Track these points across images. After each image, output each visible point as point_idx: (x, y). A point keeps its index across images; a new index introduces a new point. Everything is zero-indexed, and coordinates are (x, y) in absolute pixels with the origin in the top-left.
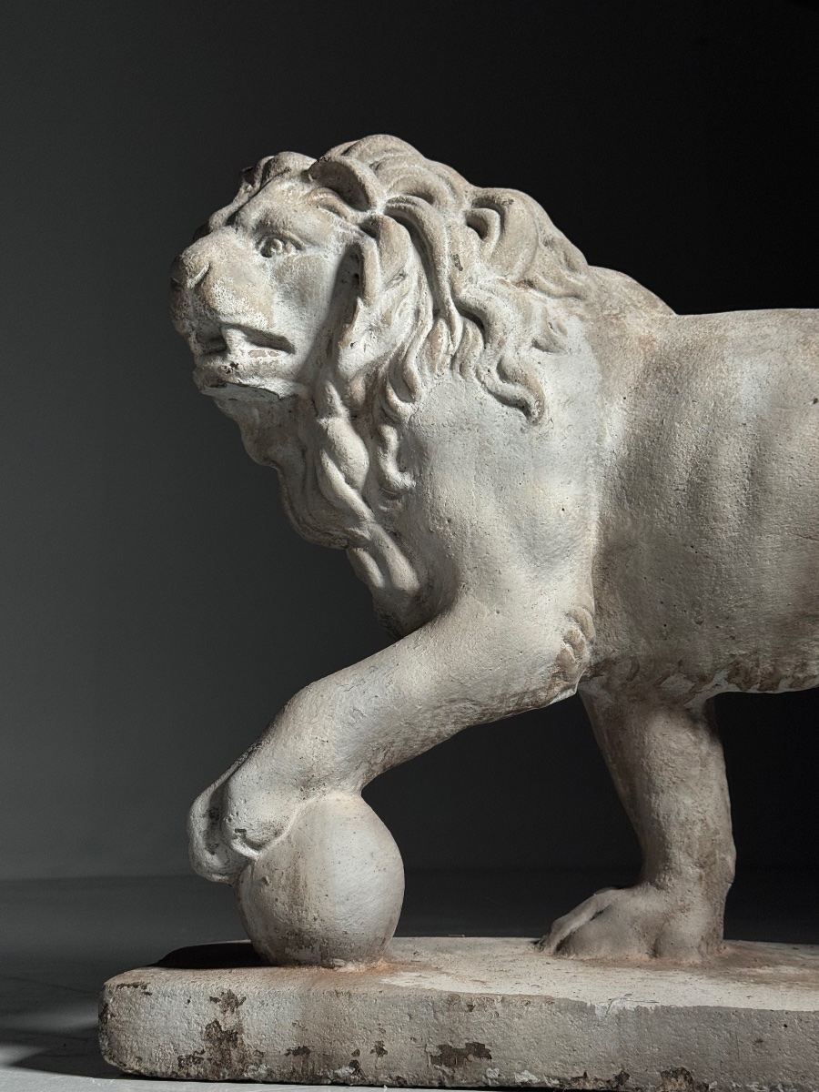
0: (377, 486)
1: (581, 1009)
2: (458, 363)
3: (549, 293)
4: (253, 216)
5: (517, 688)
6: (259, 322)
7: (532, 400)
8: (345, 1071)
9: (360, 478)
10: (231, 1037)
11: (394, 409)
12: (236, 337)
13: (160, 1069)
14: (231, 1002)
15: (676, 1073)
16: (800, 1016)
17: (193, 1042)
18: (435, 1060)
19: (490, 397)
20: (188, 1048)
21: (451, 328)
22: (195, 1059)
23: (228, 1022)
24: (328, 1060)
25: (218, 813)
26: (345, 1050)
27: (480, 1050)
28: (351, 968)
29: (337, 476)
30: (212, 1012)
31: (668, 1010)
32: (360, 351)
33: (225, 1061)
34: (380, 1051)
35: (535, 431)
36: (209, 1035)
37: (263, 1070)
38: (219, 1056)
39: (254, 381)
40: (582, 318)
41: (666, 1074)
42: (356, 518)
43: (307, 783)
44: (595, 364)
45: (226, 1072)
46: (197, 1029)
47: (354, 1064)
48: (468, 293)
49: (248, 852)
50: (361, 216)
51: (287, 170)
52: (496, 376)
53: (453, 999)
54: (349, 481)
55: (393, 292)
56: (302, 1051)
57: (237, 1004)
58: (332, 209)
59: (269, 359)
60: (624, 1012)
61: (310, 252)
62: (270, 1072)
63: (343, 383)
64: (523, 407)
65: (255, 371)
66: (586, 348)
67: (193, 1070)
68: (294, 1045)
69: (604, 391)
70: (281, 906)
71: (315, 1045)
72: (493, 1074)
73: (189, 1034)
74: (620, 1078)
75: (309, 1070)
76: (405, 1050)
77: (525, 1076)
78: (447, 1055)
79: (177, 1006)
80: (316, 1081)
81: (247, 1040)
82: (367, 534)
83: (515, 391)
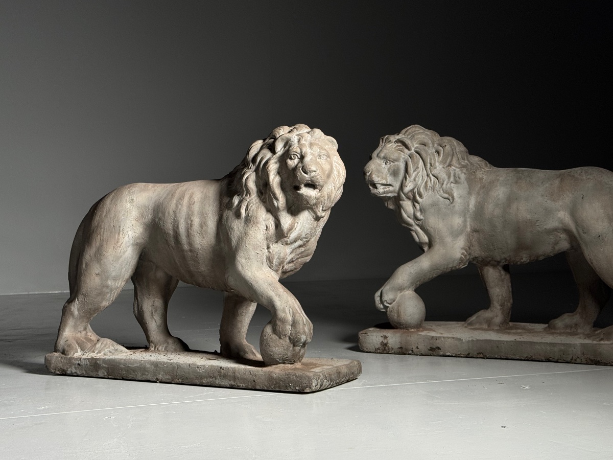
0: (416, 218)
1: (460, 340)
2: (433, 189)
3: (457, 167)
4: (382, 155)
5: (450, 266)
6: (384, 182)
7: (450, 198)
8: (410, 352)
9: (412, 217)
10: (386, 344)
11: (418, 201)
12: (378, 186)
13: (372, 351)
14: (385, 337)
15: (480, 353)
16: (507, 342)
17: (378, 346)
18: (429, 350)
19: (440, 197)
20: (377, 347)
21: (431, 180)
22: (379, 349)
23: (385, 341)
24: (407, 350)
25: (381, 296)
26: (410, 348)
27: (439, 348)
28: (413, 330)
29: (405, 215)
30: (382, 339)
31: (478, 340)
32: (409, 187)
33: (385, 349)
34: (417, 348)
35: (452, 205)
36: (381, 344)
37: (393, 351)
38: (383, 349)
39: (384, 195)
40: (465, 173)
41: (478, 354)
42: (411, 225)
43: (401, 289)
44: (467, 186)
45: (385, 352)
46: (379, 343)
47: (412, 351)
48: (435, 172)
49: (388, 305)
50: (408, 152)
51: (390, 141)
52: (442, 192)
53: (433, 337)
55: (416, 173)
56: (401, 348)
57: (387, 338)
59: (387, 189)
61: (396, 163)
62: (395, 352)
63: (406, 194)
65: (384, 193)
66: (466, 182)
67: (378, 351)
68: (399, 347)
69: (470, 193)
70: (395, 316)
71: (404, 347)
72: (441, 353)
73: (377, 344)
74: (468, 354)
75: (403, 351)
76: (423, 347)
77: (448, 354)
78: (432, 349)
79: (374, 338)
80: (404, 354)
81: (389, 345)
82: (414, 229)
83: (446, 196)
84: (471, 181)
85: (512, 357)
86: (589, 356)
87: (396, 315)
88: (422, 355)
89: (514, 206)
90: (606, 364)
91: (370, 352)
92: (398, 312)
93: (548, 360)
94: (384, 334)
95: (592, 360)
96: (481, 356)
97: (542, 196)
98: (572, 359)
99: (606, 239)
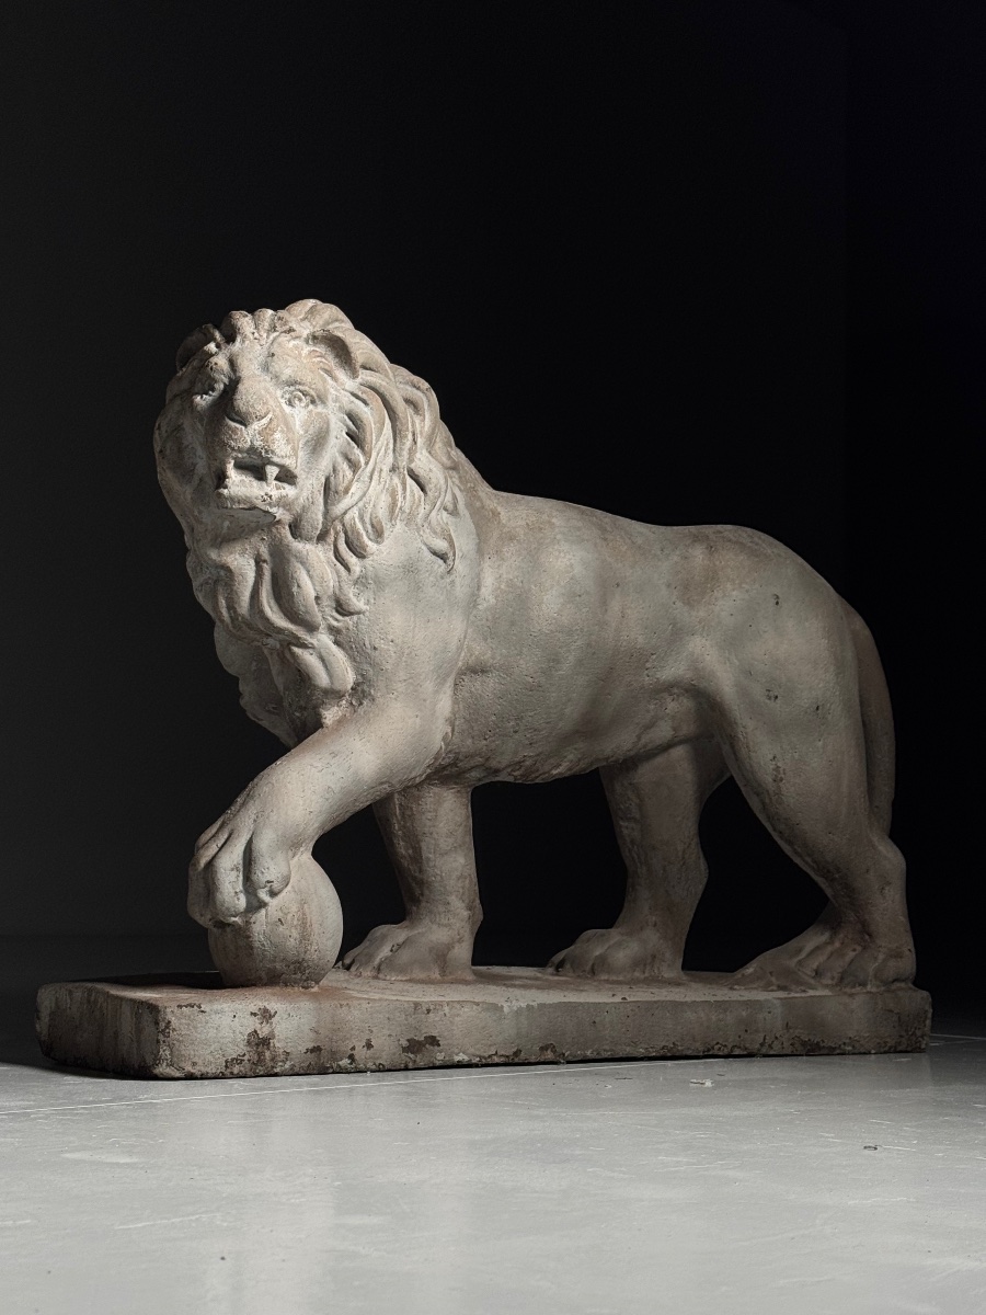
0: (339, 606)
1: (495, 1008)
2: (409, 516)
3: (442, 464)
4: (283, 369)
6: (293, 463)
7: (449, 555)
8: (345, 1062)
9: (325, 599)
10: (265, 1042)
11: (364, 548)
12: (272, 473)
13: (211, 1070)
14: (266, 1016)
15: (547, 1048)
17: (238, 1048)
18: (405, 1050)
19: (424, 547)
20: (232, 1053)
21: (404, 489)
22: (238, 1061)
23: (264, 1031)
24: (334, 1055)
25: (249, 861)
26: (346, 1047)
27: (433, 1041)
30: (253, 1024)
31: (544, 1006)
33: (260, 1061)
34: (369, 1045)
35: (448, 579)
36: (249, 1042)
37: (288, 1066)
38: (256, 1057)
39: (275, 509)
40: (461, 490)
41: (542, 1049)
42: (313, 629)
44: (472, 527)
45: (260, 1070)
46: (242, 1038)
47: (351, 1057)
48: (419, 463)
49: (264, 897)
50: (349, 384)
51: (292, 330)
52: (428, 531)
53: (417, 1005)
54: (317, 599)
56: (316, 1050)
57: (271, 1017)
59: (284, 492)
60: (520, 1009)
61: (321, 408)
62: (293, 1067)
63: (329, 519)
64: (443, 557)
65: (279, 501)
66: (469, 515)
67: (236, 1070)
68: (311, 1046)
69: (480, 551)
70: (293, 939)
71: (326, 1046)
72: (440, 1057)
73: (234, 1042)
74: (517, 1053)
75: (322, 1062)
76: (387, 1046)
77: (462, 1057)
78: (414, 1046)
79: (226, 1020)
80: (323, 1071)
81: (278, 1044)
82: (314, 642)
83: (441, 545)
84: (476, 514)
85: (628, 1051)
86: (797, 1032)
87: (295, 934)
88: (381, 1069)
89: (615, 606)
90: (831, 1052)
91: (203, 1077)
92: (304, 924)
93: (707, 1055)
94: (261, 1004)
95: (804, 1044)
96: (549, 1055)
98: (762, 1045)
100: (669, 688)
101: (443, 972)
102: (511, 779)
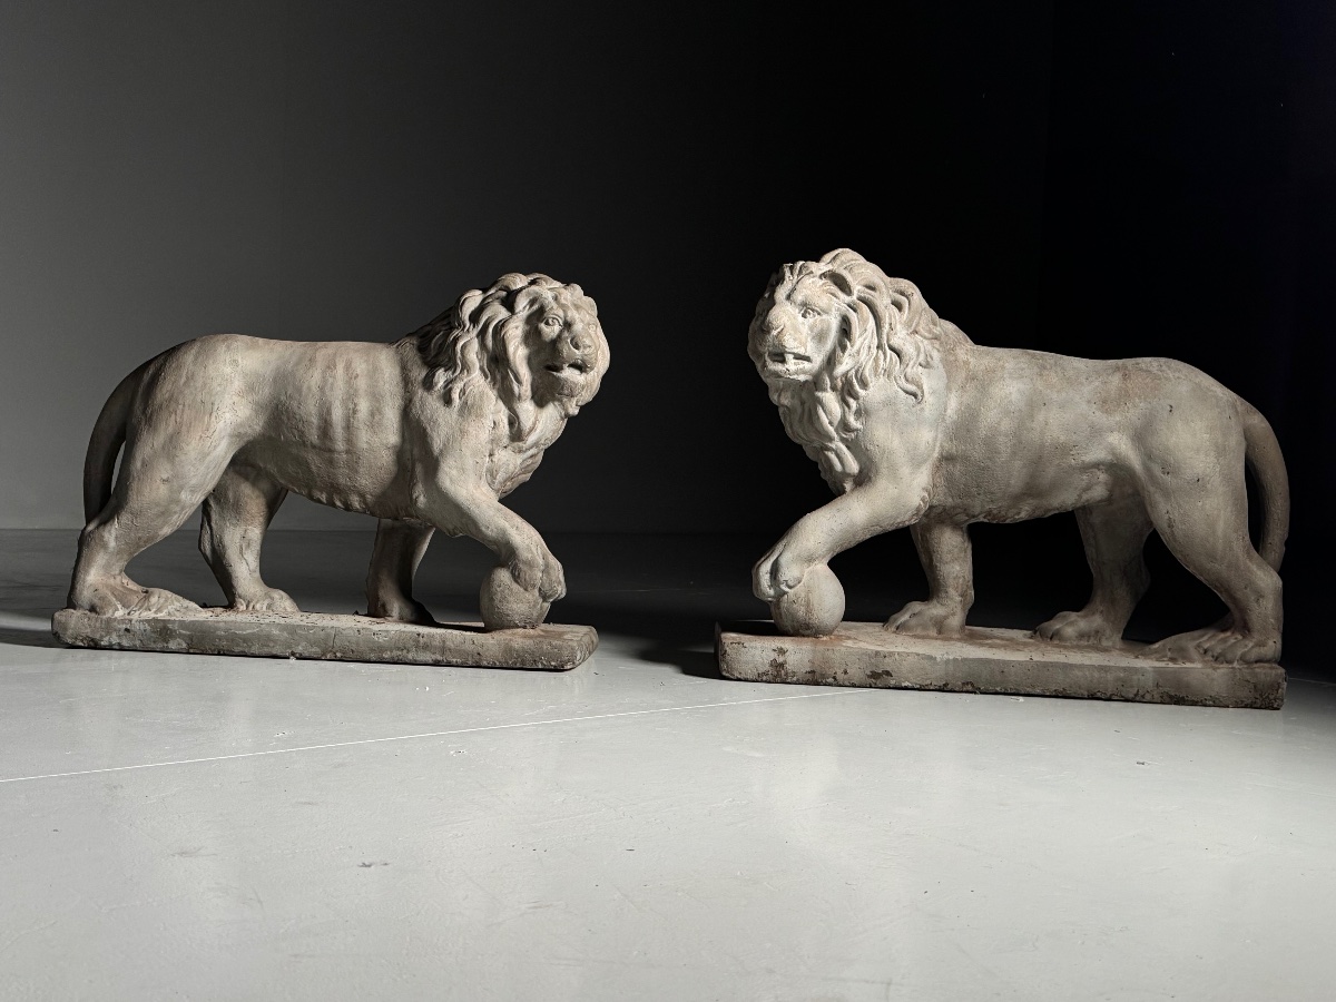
0: (844, 426)
1: (930, 658)
2: (888, 373)
3: (925, 338)
4: (799, 297)
6: (801, 351)
7: (919, 393)
8: (830, 680)
9: (836, 423)
10: (782, 665)
11: (857, 393)
12: (789, 358)
13: (750, 677)
14: (782, 652)
15: (968, 683)
16: (1019, 663)
17: (764, 667)
18: (869, 676)
19: (900, 390)
20: (761, 670)
21: (885, 353)
22: (765, 674)
23: (780, 659)
24: (823, 676)
25: (775, 571)
26: (831, 672)
27: (888, 673)
28: (825, 638)
29: (824, 419)
30: (773, 655)
31: (966, 659)
33: (778, 675)
34: (846, 672)
35: (919, 407)
36: (771, 665)
37: (795, 679)
38: (776, 673)
39: (795, 377)
40: (939, 351)
41: (963, 684)
42: (831, 439)
43: (810, 560)
44: (945, 375)
45: (778, 679)
46: (767, 662)
47: (834, 678)
48: (895, 342)
49: (787, 589)
50: (847, 299)
51: (812, 272)
52: (903, 380)
53: (877, 653)
54: (831, 423)
56: (813, 672)
57: (785, 652)
58: (833, 295)
59: (801, 366)
60: (948, 660)
61: (824, 316)
62: (798, 680)
63: (832, 379)
64: (915, 395)
65: (796, 373)
66: (941, 366)
67: (764, 678)
68: (808, 670)
69: (948, 388)
70: (801, 612)
71: (818, 670)
72: (893, 682)
73: (763, 664)
74: (945, 685)
75: (814, 679)
76: (856, 672)
77: (906, 684)
78: (874, 675)
79: (758, 652)
80: (818, 684)
81: (789, 667)
82: (834, 447)
83: (912, 388)
84: (950, 366)
85: (1030, 690)
86: (1166, 689)
87: (803, 608)
88: (854, 686)
89: (1040, 417)
90: (1194, 703)
91: (746, 680)
92: (808, 604)
93: (1092, 697)
94: (780, 645)
95: (1171, 697)
96: (969, 687)
97: (1089, 402)
98: (1136, 695)
99: (1209, 486)
100: (1097, 465)
101: (940, 632)
102: (986, 520)
